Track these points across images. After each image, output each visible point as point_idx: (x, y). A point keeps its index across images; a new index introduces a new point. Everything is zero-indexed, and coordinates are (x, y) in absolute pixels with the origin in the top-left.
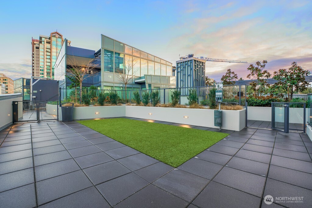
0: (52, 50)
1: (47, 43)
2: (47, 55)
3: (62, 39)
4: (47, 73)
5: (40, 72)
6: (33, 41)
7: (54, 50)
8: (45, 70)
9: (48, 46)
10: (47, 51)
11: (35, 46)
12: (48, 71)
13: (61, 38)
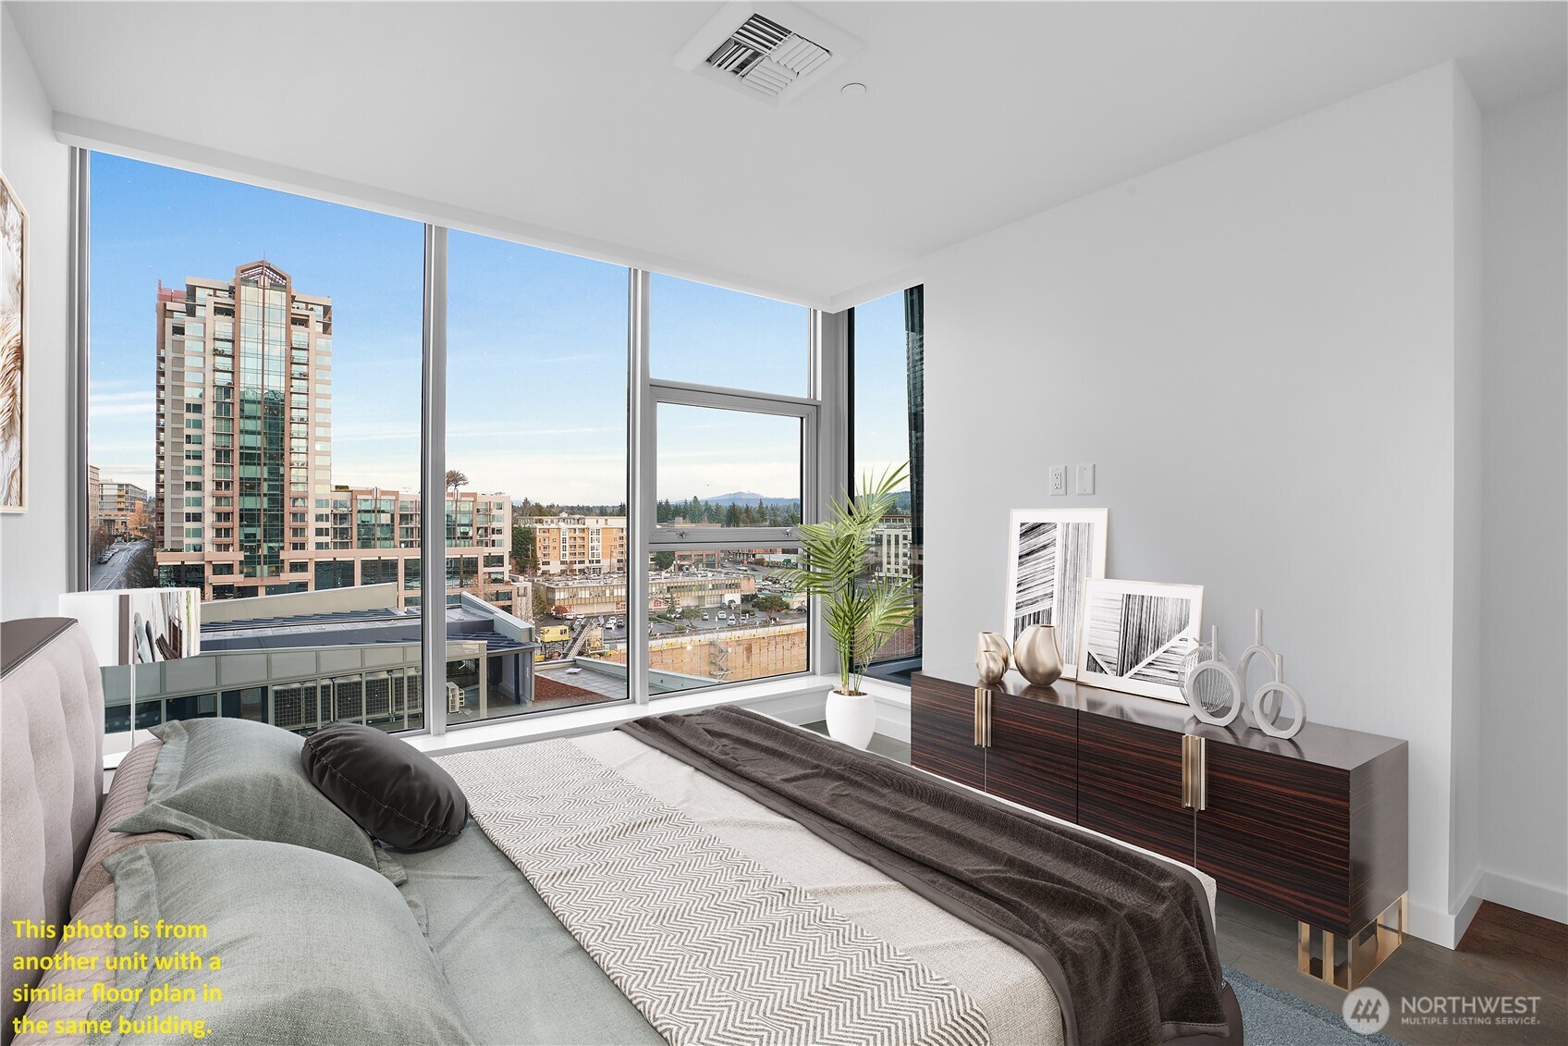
0: (242, 343)
1: (218, 311)
2: (216, 370)
3: (288, 293)
4: (218, 453)
5: (187, 447)
6: (165, 298)
7: (249, 345)
8: (209, 440)
9: (223, 326)
10: (215, 350)
11: (169, 323)
12: (223, 441)
13: (284, 288)
